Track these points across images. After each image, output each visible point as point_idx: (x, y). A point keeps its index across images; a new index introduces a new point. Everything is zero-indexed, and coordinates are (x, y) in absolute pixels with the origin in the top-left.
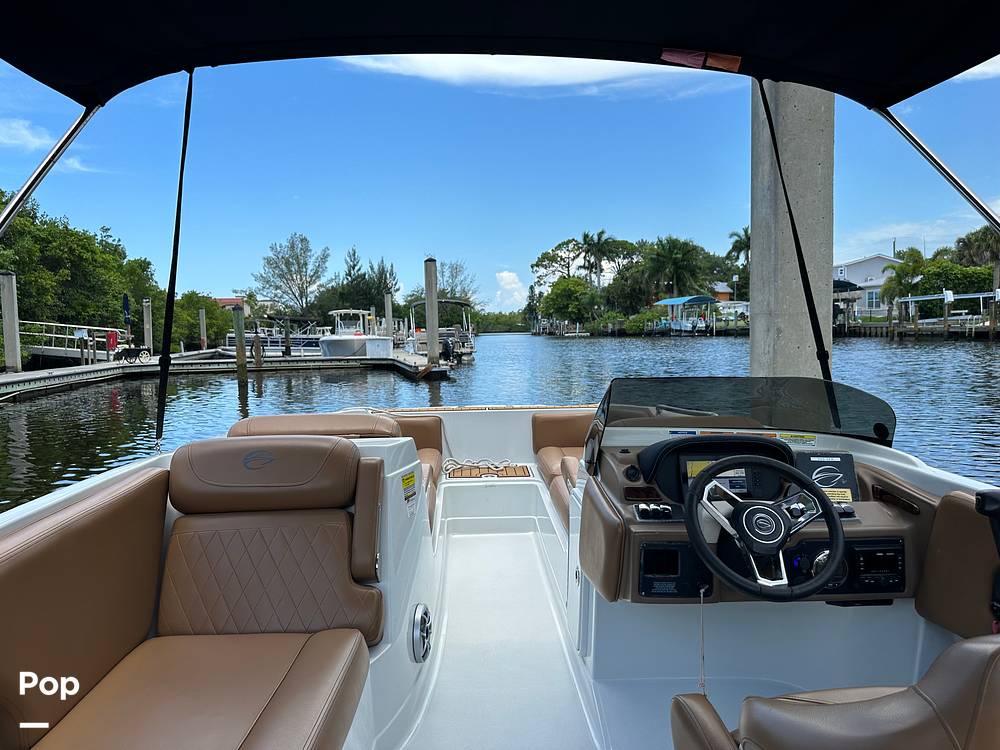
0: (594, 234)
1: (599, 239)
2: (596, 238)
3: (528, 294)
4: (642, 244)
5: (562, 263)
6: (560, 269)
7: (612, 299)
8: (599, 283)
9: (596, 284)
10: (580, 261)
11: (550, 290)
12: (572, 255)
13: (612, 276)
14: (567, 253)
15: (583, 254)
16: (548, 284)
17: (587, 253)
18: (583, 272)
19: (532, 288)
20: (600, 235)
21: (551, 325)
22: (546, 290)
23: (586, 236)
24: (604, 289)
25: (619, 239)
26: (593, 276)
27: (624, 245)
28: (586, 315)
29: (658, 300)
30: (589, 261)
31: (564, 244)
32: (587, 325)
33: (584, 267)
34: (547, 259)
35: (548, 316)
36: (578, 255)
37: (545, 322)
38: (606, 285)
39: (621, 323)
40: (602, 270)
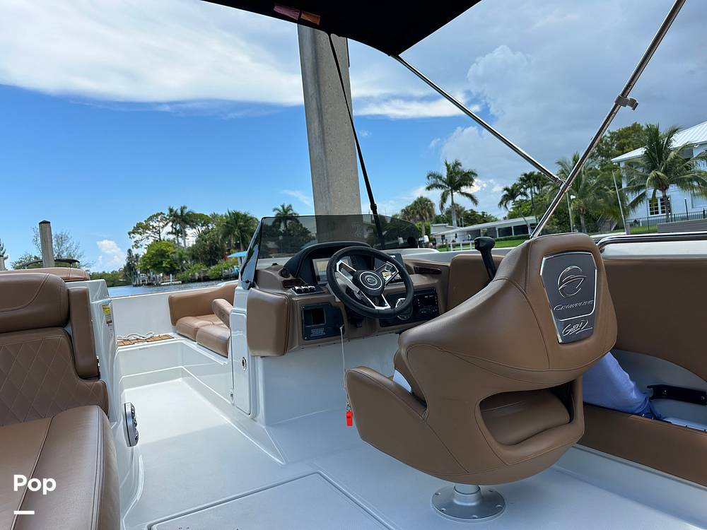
0: (177, 208)
1: (182, 212)
2: (179, 212)
3: (127, 256)
4: (215, 216)
5: (154, 230)
6: (153, 235)
7: (196, 255)
8: (185, 244)
9: (183, 245)
10: (169, 228)
11: (146, 251)
12: (161, 224)
13: (194, 239)
14: (158, 223)
15: (171, 224)
16: (143, 247)
17: (173, 222)
18: (172, 237)
19: (130, 251)
20: (183, 209)
21: (149, 278)
22: (142, 252)
23: (171, 210)
24: (189, 248)
25: (197, 212)
26: (180, 239)
27: (201, 216)
28: (177, 268)
29: (230, 254)
30: (175, 229)
31: (154, 216)
32: (179, 275)
33: (172, 233)
34: (140, 228)
35: (146, 271)
36: (167, 224)
37: (143, 276)
38: (190, 245)
39: (205, 272)
40: (186, 235)
